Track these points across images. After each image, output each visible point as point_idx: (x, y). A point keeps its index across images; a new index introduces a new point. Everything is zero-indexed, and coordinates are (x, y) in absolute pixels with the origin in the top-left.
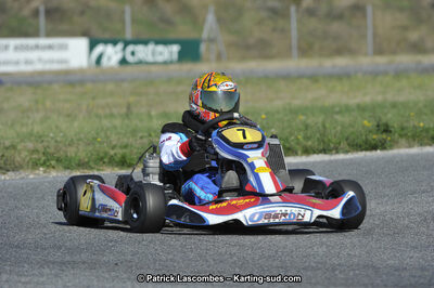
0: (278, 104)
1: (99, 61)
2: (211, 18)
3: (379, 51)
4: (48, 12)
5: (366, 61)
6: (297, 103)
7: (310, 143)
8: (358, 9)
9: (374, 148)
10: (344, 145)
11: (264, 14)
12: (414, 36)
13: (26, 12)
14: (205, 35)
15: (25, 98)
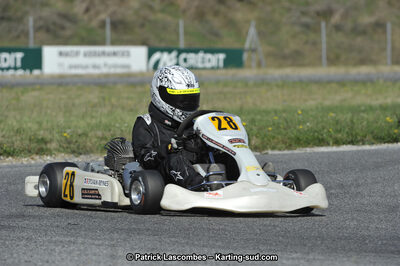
0: (311, 103)
1: (156, 66)
2: (252, 31)
3: (396, 62)
4: (115, 25)
5: (387, 69)
6: (327, 103)
7: (340, 135)
8: (380, 26)
9: (396, 141)
10: (369, 137)
11: (297, 29)
13: (95, 23)
14: (247, 45)
15: (93, 96)
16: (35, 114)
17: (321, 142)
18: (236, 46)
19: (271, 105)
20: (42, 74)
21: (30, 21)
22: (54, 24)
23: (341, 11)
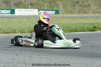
0: (74, 22)
1: (40, 14)
2: (61, 6)
3: (93, 13)
4: (30, 4)
5: (91, 15)
6: (78, 22)
7: (81, 30)
8: (89, 5)
9: (93, 31)
10: (87, 30)
11: (71, 6)
12: (100, 10)
13: (26, 4)
14: (60, 9)
15: (26, 20)
16: (13, 24)
17: (77, 31)
18: (58, 9)
19: (65, 23)
20: (15, 15)
21: (12, 3)
22: (17, 4)
23: (81, 2)
